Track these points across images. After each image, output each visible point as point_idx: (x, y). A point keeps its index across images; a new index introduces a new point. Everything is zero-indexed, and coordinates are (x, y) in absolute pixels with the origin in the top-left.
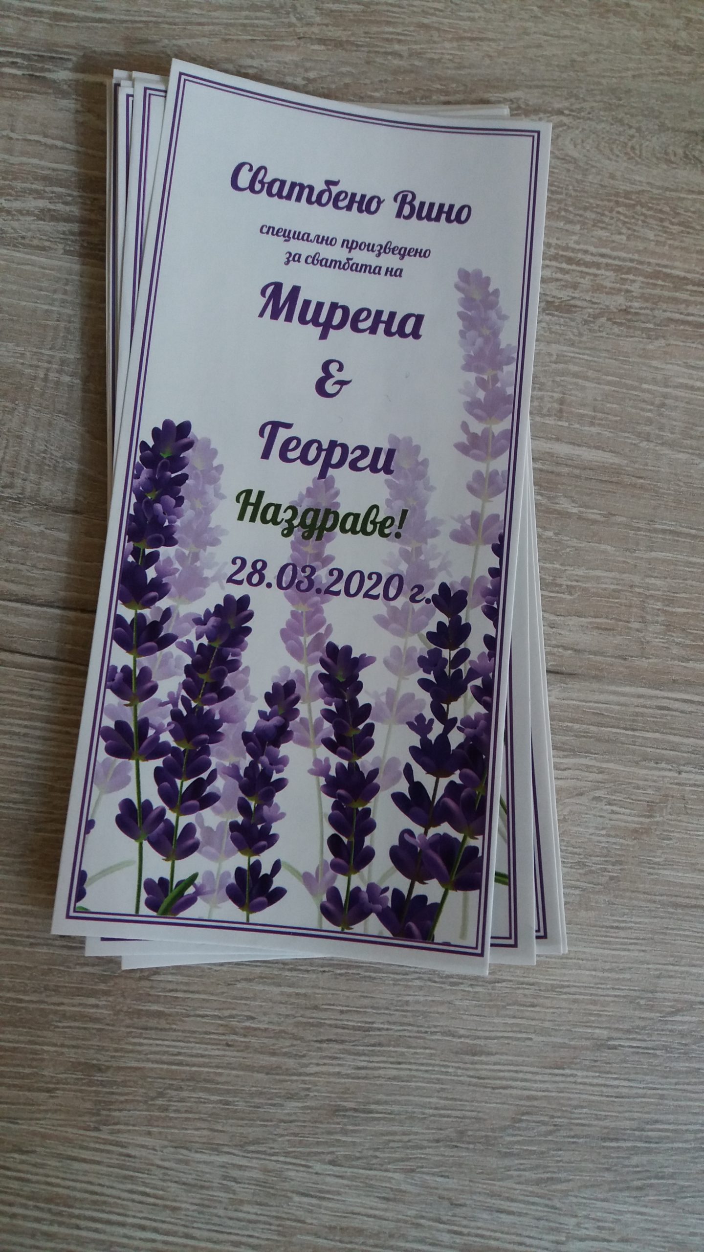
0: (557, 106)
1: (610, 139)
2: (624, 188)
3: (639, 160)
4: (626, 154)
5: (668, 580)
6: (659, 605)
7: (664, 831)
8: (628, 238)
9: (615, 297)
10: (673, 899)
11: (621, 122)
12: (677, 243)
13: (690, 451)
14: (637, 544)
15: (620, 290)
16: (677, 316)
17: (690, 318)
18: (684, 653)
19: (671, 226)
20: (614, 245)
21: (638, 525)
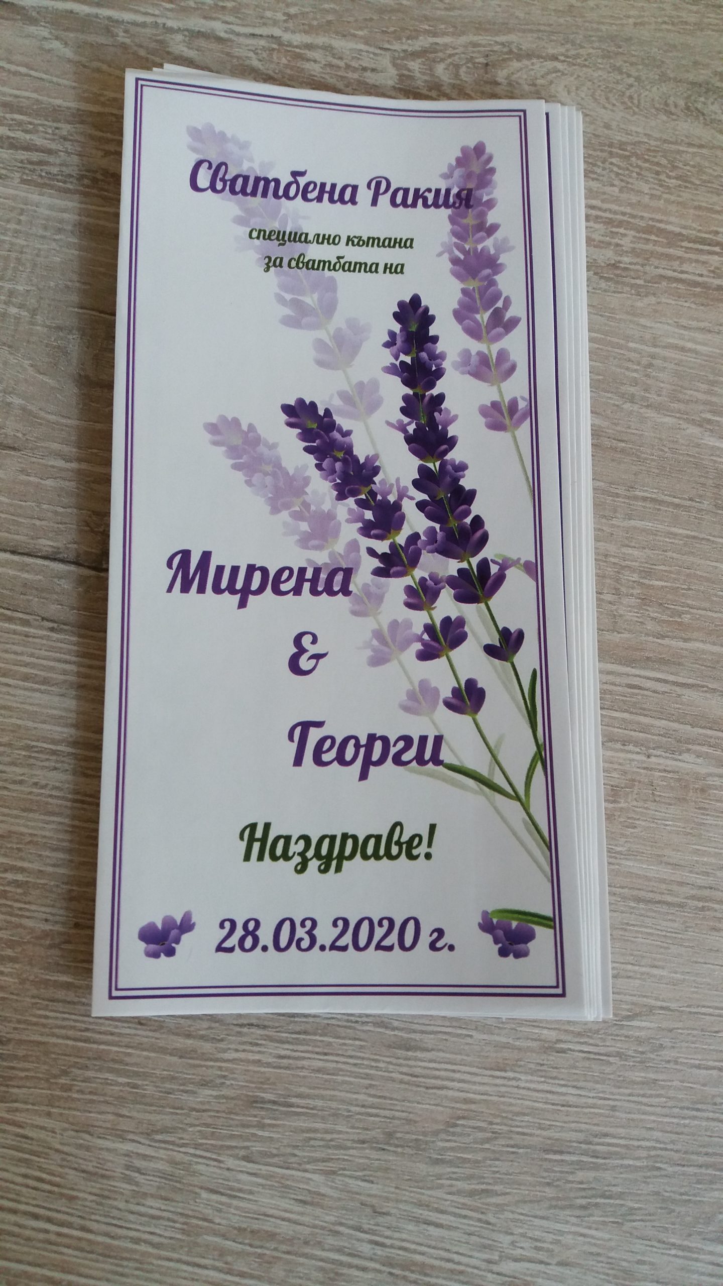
0: (551, 51)
1: (607, 87)
2: (619, 138)
3: (636, 110)
4: (623, 103)
5: (647, 551)
6: (635, 577)
7: (629, 818)
8: (621, 191)
9: (603, 251)
10: (635, 893)
11: (619, 70)
12: (673, 198)
13: (678, 415)
14: (615, 511)
15: (610, 244)
16: (670, 273)
17: (684, 276)
18: (659, 628)
19: (667, 180)
20: (605, 197)
21: (617, 491)
